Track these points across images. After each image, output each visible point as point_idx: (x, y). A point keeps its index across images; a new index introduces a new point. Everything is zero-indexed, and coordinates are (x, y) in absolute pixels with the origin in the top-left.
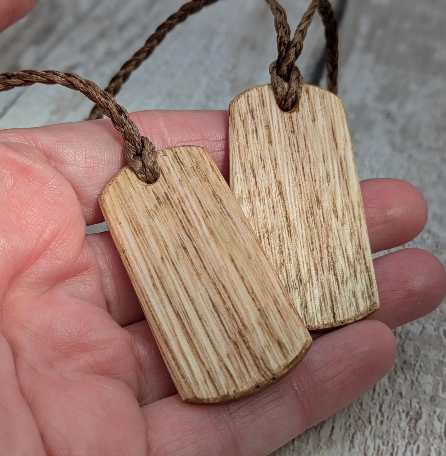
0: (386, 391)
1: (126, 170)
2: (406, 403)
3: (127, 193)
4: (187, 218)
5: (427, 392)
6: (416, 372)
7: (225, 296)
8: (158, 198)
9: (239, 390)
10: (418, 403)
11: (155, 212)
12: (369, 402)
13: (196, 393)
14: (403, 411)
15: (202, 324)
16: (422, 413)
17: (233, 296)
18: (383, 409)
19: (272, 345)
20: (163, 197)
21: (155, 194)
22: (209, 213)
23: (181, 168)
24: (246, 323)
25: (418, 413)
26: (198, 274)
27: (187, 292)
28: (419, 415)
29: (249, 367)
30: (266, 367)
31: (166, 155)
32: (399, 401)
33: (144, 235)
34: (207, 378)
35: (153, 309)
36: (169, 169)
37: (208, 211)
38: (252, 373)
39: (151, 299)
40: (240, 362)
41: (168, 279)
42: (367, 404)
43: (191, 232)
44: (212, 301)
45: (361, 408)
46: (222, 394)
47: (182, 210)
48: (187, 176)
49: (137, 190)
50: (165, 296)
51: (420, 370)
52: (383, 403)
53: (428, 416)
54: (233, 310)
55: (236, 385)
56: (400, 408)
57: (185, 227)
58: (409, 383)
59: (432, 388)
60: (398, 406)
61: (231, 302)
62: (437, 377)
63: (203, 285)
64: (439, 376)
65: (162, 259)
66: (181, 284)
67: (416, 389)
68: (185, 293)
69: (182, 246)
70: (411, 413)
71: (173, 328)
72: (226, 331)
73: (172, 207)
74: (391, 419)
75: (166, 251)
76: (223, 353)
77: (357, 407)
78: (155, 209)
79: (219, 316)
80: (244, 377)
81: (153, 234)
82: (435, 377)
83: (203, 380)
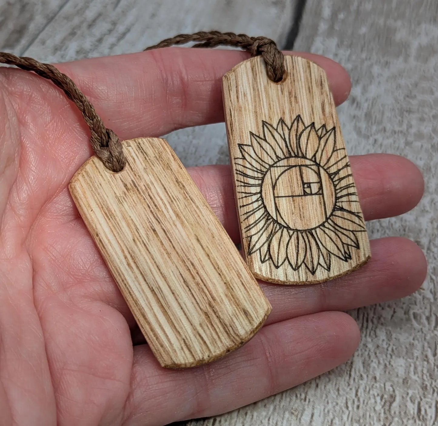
0: (361, 376)
1: (93, 160)
2: (380, 386)
3: (97, 181)
4: (154, 203)
5: (399, 375)
6: (389, 356)
7: (194, 272)
8: (126, 186)
9: (212, 354)
10: (392, 386)
11: (124, 198)
12: (346, 388)
13: (174, 359)
14: (378, 395)
15: (175, 297)
16: (395, 396)
17: (201, 272)
18: (359, 394)
19: (238, 314)
20: (131, 184)
21: (122, 181)
22: (174, 198)
23: (145, 158)
24: (215, 295)
25: (391, 396)
26: (168, 253)
27: (159, 270)
28: (393, 398)
29: (220, 334)
30: (235, 333)
31: (130, 146)
32: (373, 385)
33: (116, 219)
34: (183, 345)
35: (129, 286)
36: (134, 159)
37: (173, 197)
38: (223, 338)
39: (127, 277)
40: (211, 329)
41: (141, 258)
42: (344, 390)
43: (159, 215)
44: (182, 277)
45: (339, 393)
46: (197, 359)
47: (149, 195)
48: (151, 165)
49: (105, 178)
50: (140, 274)
51: (392, 354)
52: (359, 388)
53: (401, 398)
54: (202, 284)
55: (209, 350)
56: (375, 392)
57: (153, 211)
58: (382, 367)
59: (404, 371)
60: (373, 390)
61: (200, 278)
63: (173, 263)
64: (410, 359)
65: (134, 240)
66: (154, 263)
67: (389, 373)
68: (158, 271)
69: (152, 228)
70: (386, 396)
71: (149, 303)
72: (198, 303)
73: (140, 193)
74: (367, 403)
75: (137, 234)
76: (196, 323)
77: (334, 393)
78: (124, 196)
79: (190, 289)
80: (216, 343)
81: (124, 218)
82: (406, 360)
83: (180, 348)
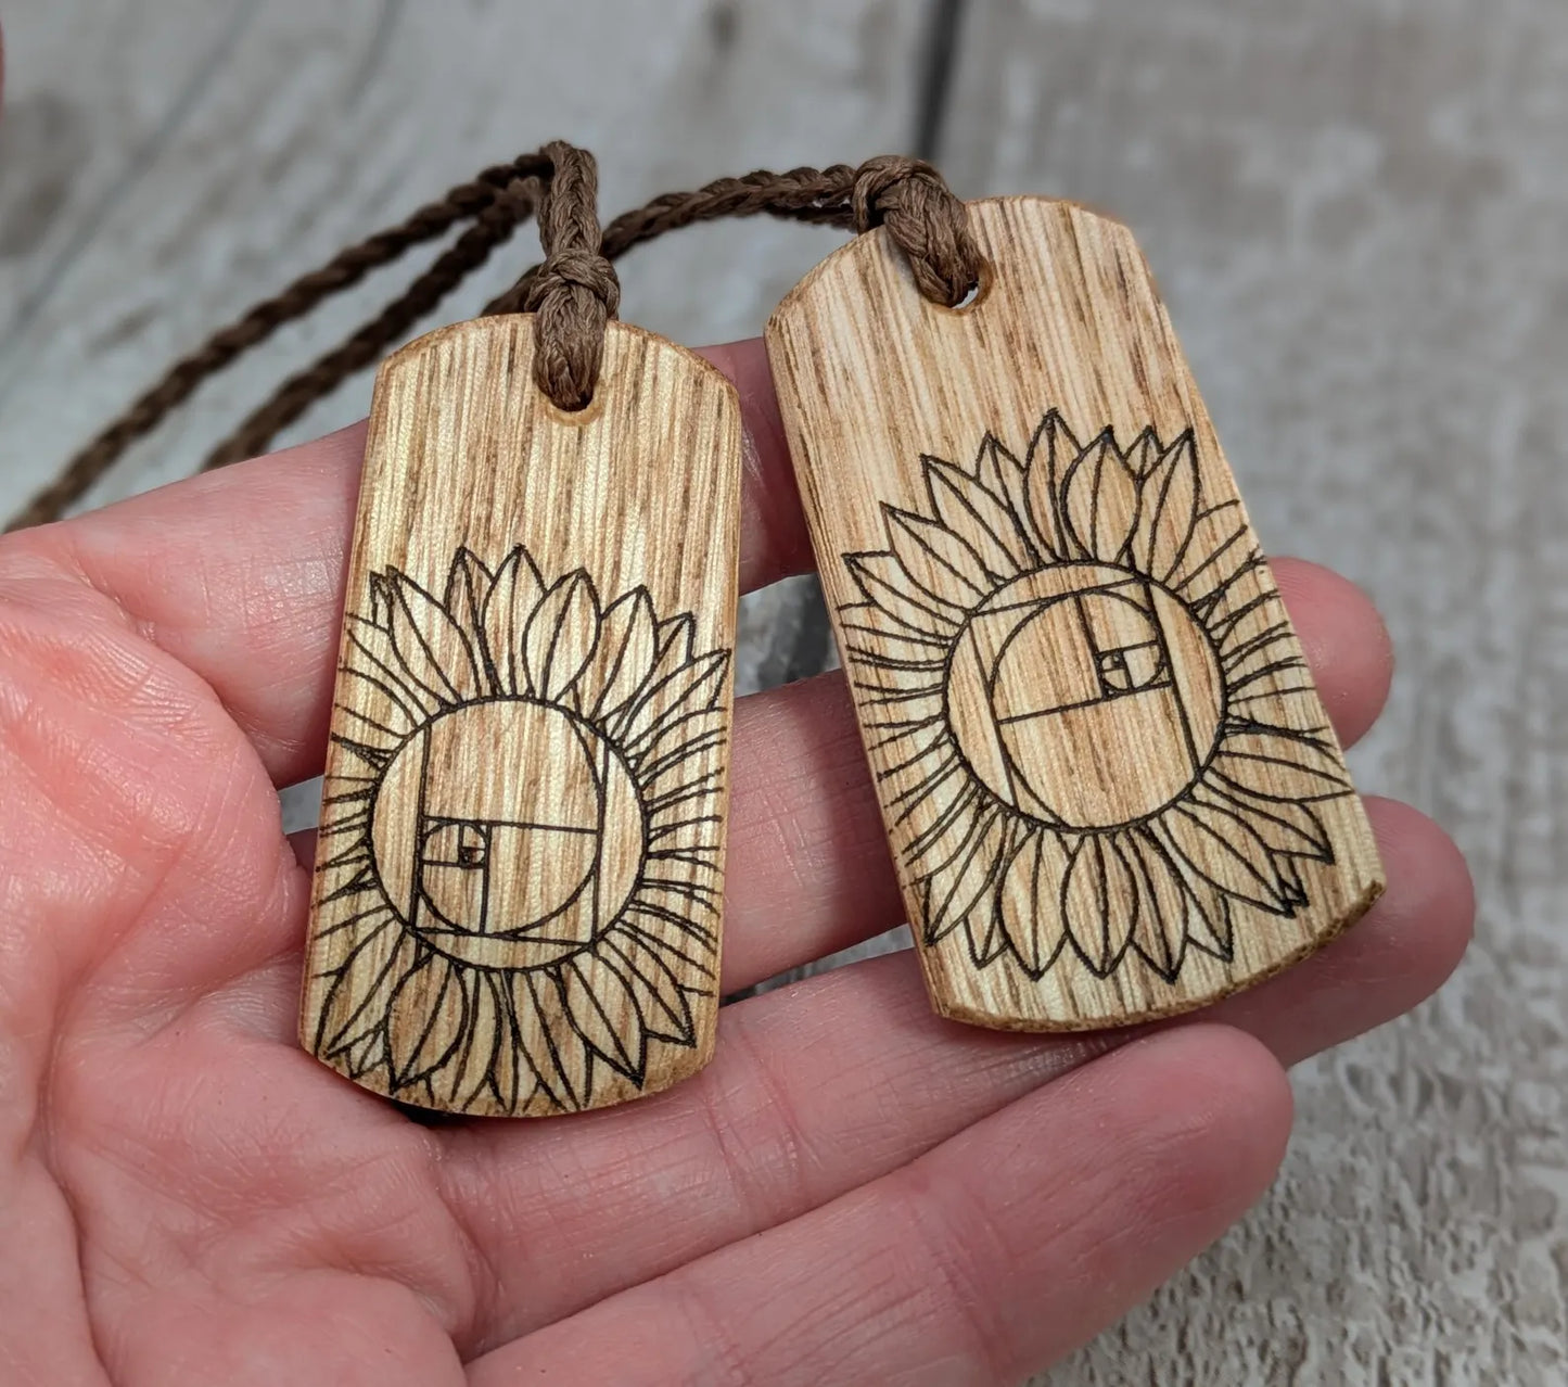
0: (1194, 1282)
2: (1257, 1314)
5: (1315, 1274)
6: (1278, 1213)
10: (1293, 1310)
12: (1145, 1324)
14: (1251, 1342)
16: (1306, 1344)
18: (1190, 1342)
25: (1294, 1344)
28: (1298, 1349)
32: (1233, 1309)
42: (1141, 1332)
45: (1125, 1344)
51: (1287, 1203)
52: (1187, 1321)
53: (1324, 1349)
56: (1239, 1332)
58: (1258, 1248)
59: (1327, 1257)
60: (1233, 1328)
62: (1341, 1221)
64: (1346, 1217)
67: (1282, 1267)
70: (1275, 1346)
74: (1217, 1372)
77: (1111, 1345)
82: (1334, 1222)
